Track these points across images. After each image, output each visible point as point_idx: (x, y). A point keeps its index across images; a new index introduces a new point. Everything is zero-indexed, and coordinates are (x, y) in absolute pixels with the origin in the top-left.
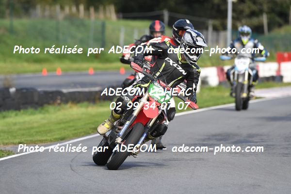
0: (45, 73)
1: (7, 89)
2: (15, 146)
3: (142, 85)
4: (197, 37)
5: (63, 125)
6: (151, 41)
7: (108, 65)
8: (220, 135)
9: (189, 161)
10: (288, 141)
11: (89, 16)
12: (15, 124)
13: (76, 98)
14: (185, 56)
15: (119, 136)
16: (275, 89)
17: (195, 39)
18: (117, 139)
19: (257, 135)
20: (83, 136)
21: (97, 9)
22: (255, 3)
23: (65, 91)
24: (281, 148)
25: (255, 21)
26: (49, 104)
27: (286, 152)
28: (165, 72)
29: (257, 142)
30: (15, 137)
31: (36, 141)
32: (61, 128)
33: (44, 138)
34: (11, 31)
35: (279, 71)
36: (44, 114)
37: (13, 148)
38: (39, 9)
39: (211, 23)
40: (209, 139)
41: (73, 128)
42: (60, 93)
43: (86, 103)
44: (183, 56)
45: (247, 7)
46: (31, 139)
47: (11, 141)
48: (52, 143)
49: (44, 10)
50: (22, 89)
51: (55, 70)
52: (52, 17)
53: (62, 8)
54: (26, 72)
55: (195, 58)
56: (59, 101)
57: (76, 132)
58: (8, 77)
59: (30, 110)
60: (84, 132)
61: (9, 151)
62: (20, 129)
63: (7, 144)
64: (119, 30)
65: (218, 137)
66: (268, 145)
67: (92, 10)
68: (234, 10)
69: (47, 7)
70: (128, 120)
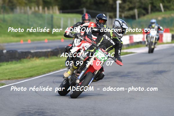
0: (22, 42)
1: (2, 51)
2: (6, 81)
5: (31, 69)
6: (84, 25)
8: (113, 73)
9: (97, 87)
10: (148, 75)
11: (45, 12)
12: (6, 69)
13: (38, 55)
15: (78, 79)
16: (142, 48)
18: (77, 81)
19: (132, 72)
21: (48, 8)
22: (131, 2)
23: (32, 51)
24: (145, 79)
25: (131, 13)
26: (24, 58)
27: (148, 81)
29: (132, 76)
30: (6, 76)
31: (17, 78)
32: (31, 71)
33: (21, 76)
34: (4, 21)
35: (144, 38)
37: (5, 82)
38: (18, 10)
39: (108, 14)
41: (37, 71)
42: (30, 53)
43: (43, 58)
45: (127, 5)
46: (14, 77)
47: (4, 78)
48: (25, 79)
49: (21, 9)
50: (9, 51)
51: (27, 41)
52: (25, 13)
53: (30, 8)
54: (11, 42)
55: (121, 35)
56: (29, 57)
59: (14, 62)
60: (43, 73)
61: (3, 83)
62: (9, 72)
63: (2, 80)
64: (61, 19)
65: (112, 74)
66: (138, 77)
67: (46, 9)
68: (120, 7)
69: (23, 8)
70: (84, 70)
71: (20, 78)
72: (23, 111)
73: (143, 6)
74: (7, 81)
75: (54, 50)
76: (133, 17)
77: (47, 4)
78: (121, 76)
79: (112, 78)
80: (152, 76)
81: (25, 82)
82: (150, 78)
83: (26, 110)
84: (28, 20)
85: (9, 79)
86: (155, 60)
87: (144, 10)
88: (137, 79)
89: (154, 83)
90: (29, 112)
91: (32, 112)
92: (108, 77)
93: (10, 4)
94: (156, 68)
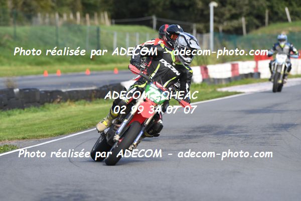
0: (46, 74)
1: (12, 89)
2: (19, 141)
3: (139, 86)
4: (190, 40)
5: (62, 122)
7: (103, 66)
8: (203, 127)
10: (265, 132)
11: (85, 22)
12: (19, 121)
13: (74, 97)
14: (179, 58)
15: (117, 133)
17: (189, 42)
18: (115, 136)
19: (237, 127)
20: (80, 131)
21: (92, 16)
22: (234, 6)
23: (64, 90)
24: (259, 138)
25: (235, 23)
26: (50, 102)
27: (263, 141)
28: (160, 73)
29: (237, 133)
30: (19, 133)
31: (38, 136)
32: (61, 124)
33: (45, 134)
35: (256, 68)
36: (45, 111)
37: (17, 143)
38: (39, 18)
39: (195, 26)
40: (194, 131)
41: (71, 124)
42: (59, 92)
43: (83, 101)
44: (177, 58)
45: (227, 11)
46: (33, 134)
47: (16, 137)
49: (44, 18)
51: (56, 72)
52: (51, 24)
53: (61, 16)
54: (28, 74)
55: (188, 59)
56: (58, 100)
57: (74, 127)
58: (11, 79)
59: (33, 108)
60: (81, 127)
61: (13, 146)
62: (24, 126)
63: (11, 139)
64: (113, 34)
65: (202, 129)
66: (246, 135)
67: (87, 16)
68: (215, 14)
69: (47, 15)
70: (126, 119)
71: (43, 136)
72: (47, 193)
73: (255, 12)
74: (21, 141)
75: (101, 88)
76: (238, 31)
77: (89, 9)
78: (218, 134)
79: (203, 136)
80: (270, 133)
81: (51, 143)
82: (268, 136)
83: (53, 193)
84: (57, 36)
85: (24, 138)
86: (277, 105)
87: (258, 19)
88: (245, 139)
89: (274, 146)
90: (57, 195)
91: (63, 196)
92: (195, 134)
93: (26, 9)
94: (277, 119)
